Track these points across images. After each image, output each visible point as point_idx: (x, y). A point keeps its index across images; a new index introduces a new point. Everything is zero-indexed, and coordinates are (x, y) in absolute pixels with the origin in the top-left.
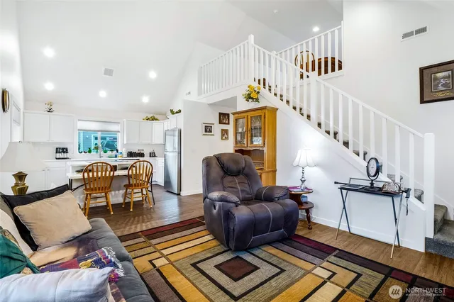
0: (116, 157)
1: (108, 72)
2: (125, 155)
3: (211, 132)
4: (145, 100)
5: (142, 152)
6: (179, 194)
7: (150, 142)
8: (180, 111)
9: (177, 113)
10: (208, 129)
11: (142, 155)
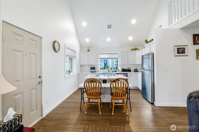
0: (116, 71)
1: (109, 27)
2: (120, 70)
3: (184, 53)
4: (130, 38)
5: (130, 69)
6: (153, 104)
7: (134, 63)
8: (152, 40)
9: (150, 41)
10: (181, 51)
11: (129, 71)
